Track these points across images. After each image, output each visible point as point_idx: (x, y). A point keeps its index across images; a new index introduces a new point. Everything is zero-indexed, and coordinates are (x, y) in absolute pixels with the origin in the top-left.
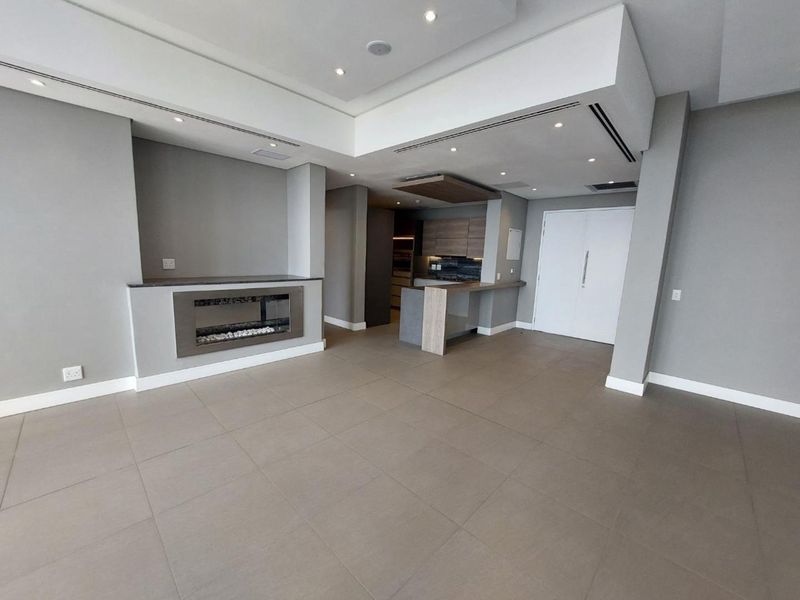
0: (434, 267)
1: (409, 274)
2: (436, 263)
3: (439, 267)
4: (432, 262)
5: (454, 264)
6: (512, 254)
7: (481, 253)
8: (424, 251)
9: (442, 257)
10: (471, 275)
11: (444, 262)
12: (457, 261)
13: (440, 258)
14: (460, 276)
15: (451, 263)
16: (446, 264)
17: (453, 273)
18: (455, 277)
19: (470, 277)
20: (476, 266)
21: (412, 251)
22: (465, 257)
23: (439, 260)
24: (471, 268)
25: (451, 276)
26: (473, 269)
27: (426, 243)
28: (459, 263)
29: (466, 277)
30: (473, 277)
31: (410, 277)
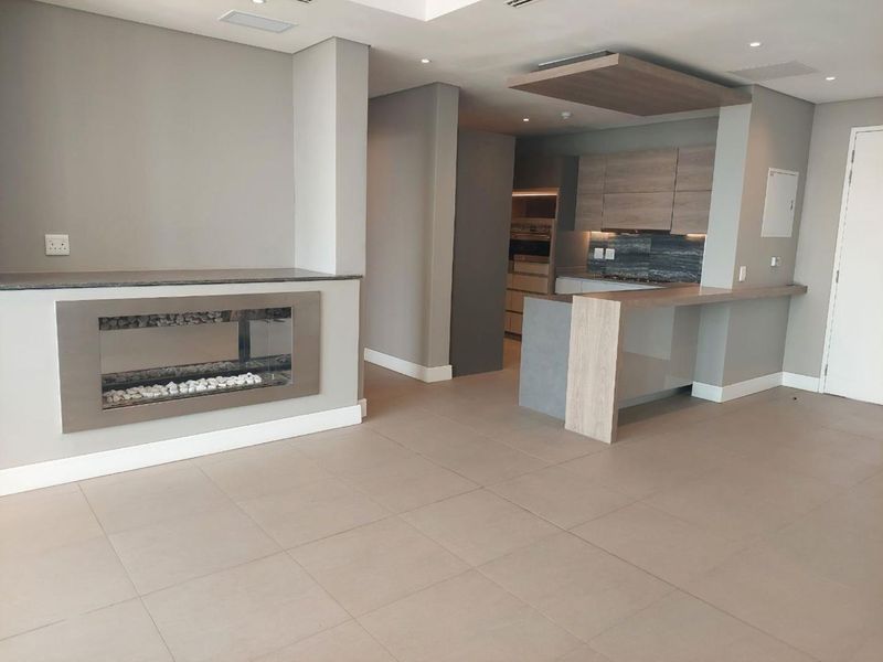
0: (598, 253)
1: (546, 269)
2: (604, 245)
3: (610, 254)
4: (595, 244)
5: (643, 246)
6: (774, 223)
7: (703, 223)
8: (578, 221)
9: (618, 231)
10: (680, 269)
11: (621, 243)
12: (650, 240)
13: (612, 234)
14: (656, 272)
15: (637, 245)
16: (626, 248)
17: (641, 266)
18: (645, 275)
19: (677, 274)
20: (691, 250)
21: (553, 222)
22: (668, 232)
23: (610, 238)
24: (680, 256)
25: (636, 272)
26: (683, 257)
27: (583, 203)
28: (653, 244)
29: (669, 275)
30: (682, 274)
31: (547, 273)
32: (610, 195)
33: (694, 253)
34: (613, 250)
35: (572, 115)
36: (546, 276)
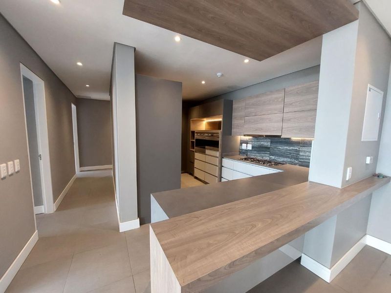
0: (244, 146)
1: (218, 154)
2: (247, 142)
3: (250, 147)
4: (242, 142)
5: (267, 143)
6: (368, 134)
7: (311, 130)
8: (234, 130)
9: (254, 136)
10: (286, 157)
11: (255, 141)
12: (270, 140)
13: (251, 137)
14: (273, 157)
15: (262, 143)
16: (257, 144)
17: (266, 154)
18: (267, 158)
19: (285, 159)
20: (294, 146)
21: (220, 132)
22: (279, 137)
23: (249, 139)
24: (287, 150)
25: (263, 157)
26: (290, 150)
27: (235, 122)
28: (271, 142)
29: (281, 159)
30: (289, 160)
31: (218, 156)
32: (247, 118)
33: (296, 148)
34: (251, 145)
35: (222, 75)
36: (217, 157)
